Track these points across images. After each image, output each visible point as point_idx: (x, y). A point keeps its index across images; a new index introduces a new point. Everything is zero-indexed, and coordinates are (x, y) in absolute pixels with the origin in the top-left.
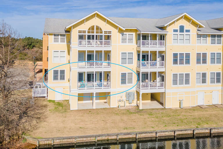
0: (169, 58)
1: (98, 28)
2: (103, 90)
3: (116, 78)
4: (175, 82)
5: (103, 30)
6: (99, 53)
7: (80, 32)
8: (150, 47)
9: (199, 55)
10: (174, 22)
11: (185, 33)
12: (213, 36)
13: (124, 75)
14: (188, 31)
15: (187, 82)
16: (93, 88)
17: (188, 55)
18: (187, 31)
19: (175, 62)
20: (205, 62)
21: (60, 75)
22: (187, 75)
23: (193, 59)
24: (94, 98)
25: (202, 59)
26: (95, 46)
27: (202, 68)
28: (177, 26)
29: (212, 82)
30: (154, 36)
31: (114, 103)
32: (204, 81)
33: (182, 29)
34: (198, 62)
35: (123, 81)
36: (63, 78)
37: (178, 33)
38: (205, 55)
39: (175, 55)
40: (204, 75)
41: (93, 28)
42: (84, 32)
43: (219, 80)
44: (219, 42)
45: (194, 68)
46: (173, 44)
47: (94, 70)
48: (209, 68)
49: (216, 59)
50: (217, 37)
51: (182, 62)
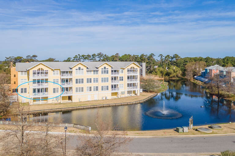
0: (74, 81)
1: (42, 69)
2: (44, 96)
3: (50, 90)
4: (77, 91)
5: (44, 70)
7: (33, 71)
8: (66, 77)
9: (88, 79)
10: (76, 66)
11: (81, 70)
12: (94, 71)
13: (54, 89)
15: (82, 91)
16: (41, 95)
17: (82, 79)
18: (82, 69)
19: (77, 82)
20: (91, 82)
21: (24, 90)
22: (82, 88)
23: (85, 81)
24: (41, 100)
25: (89, 81)
26: (41, 77)
27: (89, 85)
28: (77, 67)
29: (94, 90)
30: (67, 72)
31: (50, 101)
32: (90, 90)
33: (79, 68)
35: (54, 92)
36: (25, 92)
37: (78, 70)
38: (91, 79)
39: (77, 80)
40: (90, 88)
41: (39, 69)
42: (36, 71)
43: (97, 90)
44: (97, 74)
45: (85, 85)
46: (75, 75)
47: (40, 87)
48: (93, 85)
49: (96, 80)
50: (96, 71)
51: (80, 83)
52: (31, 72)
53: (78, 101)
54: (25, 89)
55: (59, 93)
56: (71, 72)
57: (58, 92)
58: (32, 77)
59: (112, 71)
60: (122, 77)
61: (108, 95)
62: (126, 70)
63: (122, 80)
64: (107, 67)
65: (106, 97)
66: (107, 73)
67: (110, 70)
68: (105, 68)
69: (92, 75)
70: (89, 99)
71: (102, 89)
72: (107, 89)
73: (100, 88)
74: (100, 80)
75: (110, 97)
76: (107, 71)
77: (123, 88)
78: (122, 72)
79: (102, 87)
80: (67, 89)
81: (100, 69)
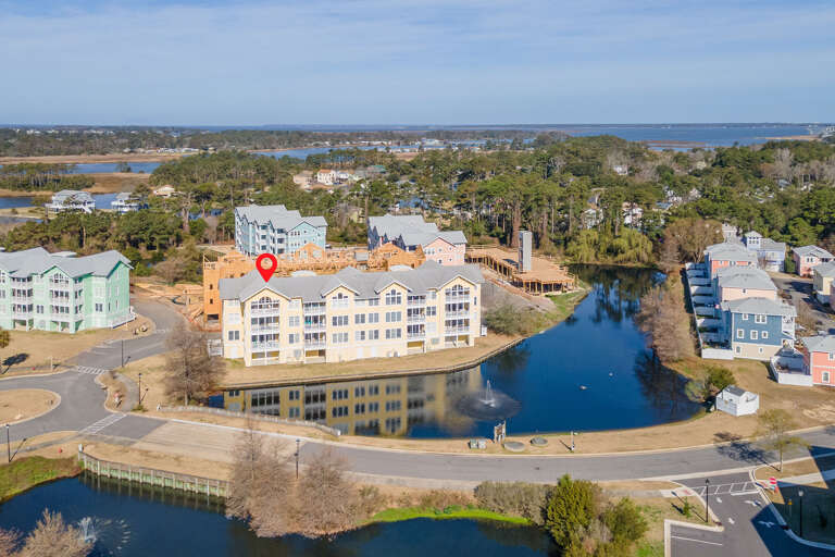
0: (329, 320)
1: (268, 298)
2: (273, 349)
3: (284, 338)
4: (334, 341)
5: (272, 300)
6: (269, 319)
7: (253, 303)
8: (313, 312)
9: (357, 316)
10: (333, 291)
11: (343, 299)
12: (371, 299)
13: (291, 336)
14: (347, 297)
15: (346, 340)
16: (265, 348)
17: (346, 318)
18: (345, 297)
19: (335, 324)
20: (363, 321)
21: (234, 335)
22: (346, 334)
23: (352, 320)
24: (266, 356)
25: (360, 319)
26: (264, 314)
27: (361, 327)
28: (336, 294)
29: (371, 338)
30: (315, 304)
31: (283, 359)
32: (363, 338)
33: (340, 296)
34: (357, 322)
35: (291, 341)
36: (237, 338)
37: (337, 300)
38: (363, 316)
39: (335, 318)
40: (363, 333)
41: (263, 299)
42: (256, 303)
43: (377, 337)
44: (377, 304)
45: (352, 328)
46: (332, 309)
47: (265, 333)
48: (368, 327)
49: (375, 318)
50: (374, 300)
51: (340, 324)
52: (248, 305)
53: (337, 360)
54: (237, 332)
55: (300, 345)
56: (323, 304)
57: (297, 341)
58: (250, 314)
59: (410, 298)
60: (434, 308)
61: (400, 347)
62: (443, 291)
63: (434, 313)
64: (398, 290)
65: (396, 354)
66: (399, 302)
67: (404, 295)
68: (393, 292)
69: (365, 308)
70: (360, 355)
71: (388, 336)
72: (399, 335)
73: (382, 334)
74: (382, 317)
75: (403, 351)
76: (399, 298)
77: (436, 332)
78: (434, 297)
79: (388, 331)
80: (316, 336)
81: (383, 296)
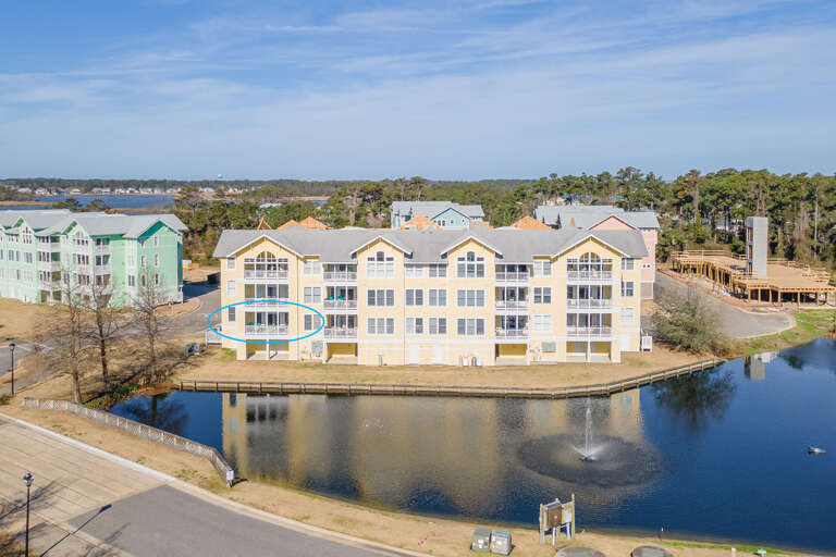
0: (362, 297)
1: (269, 255)
2: (279, 337)
4: (371, 330)
5: (277, 258)
6: (261, 287)
7: (246, 260)
8: (341, 281)
10: (368, 246)
11: (385, 262)
12: (431, 266)
13: (308, 319)
14: (391, 259)
15: (390, 331)
16: (265, 333)
17: (390, 293)
18: (388, 259)
19: (371, 302)
20: (419, 302)
22: (390, 321)
23: (399, 298)
24: (267, 349)
25: (415, 297)
26: (267, 279)
27: (415, 311)
28: (372, 252)
29: (432, 331)
30: (342, 268)
31: (294, 354)
32: (419, 331)
33: (380, 257)
34: (409, 301)
35: (308, 326)
37: (376, 262)
38: (419, 293)
39: (371, 293)
40: (419, 321)
41: (263, 254)
42: (252, 260)
43: (443, 330)
44: (443, 275)
45: (400, 311)
46: (367, 278)
47: (266, 309)
48: (427, 311)
49: (439, 298)
50: (439, 267)
51: (381, 303)
52: (240, 263)
53: (376, 363)
55: (321, 333)
56: (353, 268)
57: (317, 326)
58: (242, 279)
59: (499, 268)
60: (548, 290)
61: (480, 349)
62: (563, 263)
63: (548, 299)
64: (479, 252)
65: (474, 360)
66: (481, 273)
67: (490, 262)
68: (471, 256)
69: (422, 280)
70: (415, 358)
71: (461, 330)
72: (480, 330)
73: (452, 326)
74: (452, 298)
75: (487, 359)
76: (481, 267)
77: (548, 329)
78: (547, 271)
79: (461, 322)
80: (341, 321)
81: (453, 260)
